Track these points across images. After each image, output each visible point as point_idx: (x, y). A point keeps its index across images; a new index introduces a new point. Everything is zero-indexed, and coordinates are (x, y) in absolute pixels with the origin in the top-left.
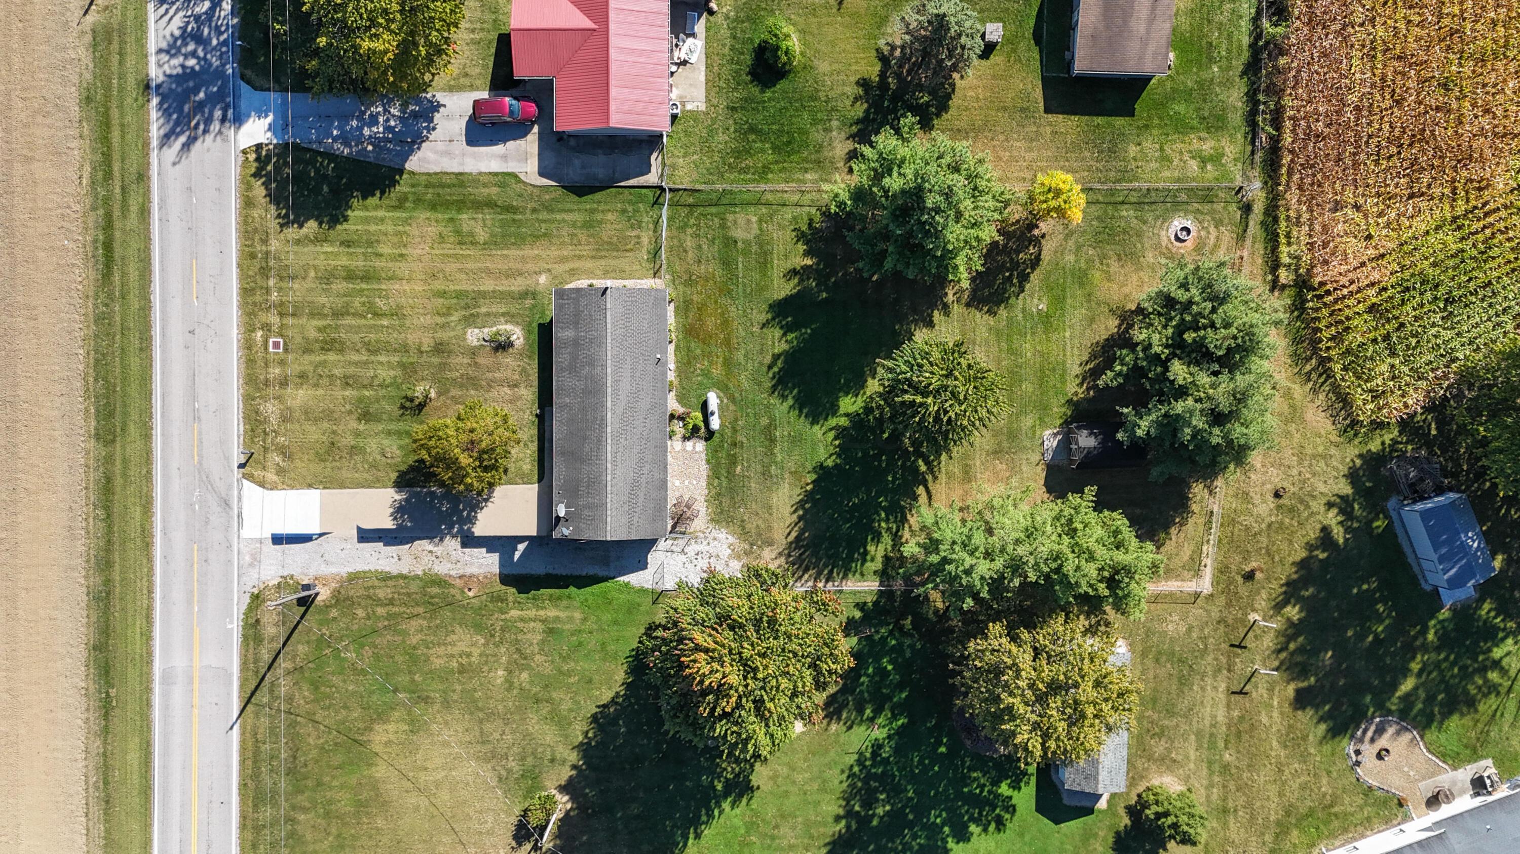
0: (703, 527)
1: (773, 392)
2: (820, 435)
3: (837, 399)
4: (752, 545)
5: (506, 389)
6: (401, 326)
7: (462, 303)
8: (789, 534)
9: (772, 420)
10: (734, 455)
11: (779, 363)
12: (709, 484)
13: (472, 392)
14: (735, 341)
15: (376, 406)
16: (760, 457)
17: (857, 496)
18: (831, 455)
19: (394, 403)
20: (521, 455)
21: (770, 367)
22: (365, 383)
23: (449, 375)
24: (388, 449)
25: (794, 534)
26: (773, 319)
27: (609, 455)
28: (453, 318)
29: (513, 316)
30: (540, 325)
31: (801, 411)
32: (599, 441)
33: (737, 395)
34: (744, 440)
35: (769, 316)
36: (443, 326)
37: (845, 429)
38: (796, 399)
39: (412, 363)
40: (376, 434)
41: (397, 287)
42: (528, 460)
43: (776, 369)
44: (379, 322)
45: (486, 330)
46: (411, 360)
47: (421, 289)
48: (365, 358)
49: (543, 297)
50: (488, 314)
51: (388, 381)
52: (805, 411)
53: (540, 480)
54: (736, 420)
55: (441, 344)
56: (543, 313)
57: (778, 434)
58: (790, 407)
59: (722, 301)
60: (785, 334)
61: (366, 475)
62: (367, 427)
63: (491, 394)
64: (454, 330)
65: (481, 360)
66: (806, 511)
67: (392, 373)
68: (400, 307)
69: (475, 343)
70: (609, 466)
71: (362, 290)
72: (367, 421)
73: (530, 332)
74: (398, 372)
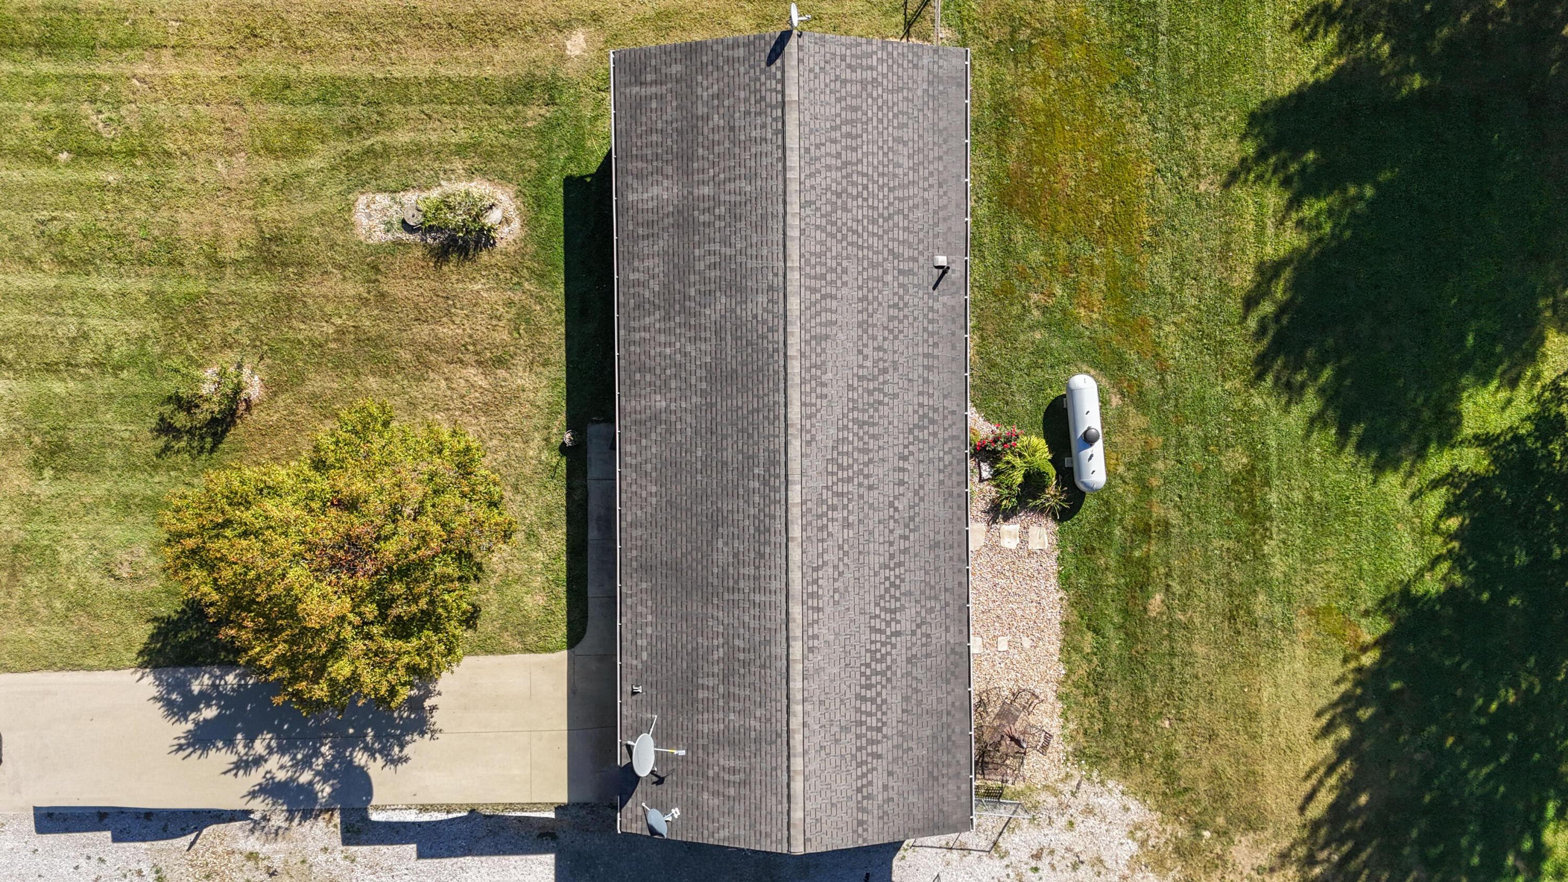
0: (1054, 776)
1: (1260, 377)
2: (1401, 500)
3: (1454, 395)
4: (1197, 827)
5: (471, 372)
6: (158, 186)
7: (340, 117)
8: (1310, 797)
9: (1258, 455)
10: (1143, 563)
11: (1279, 291)
12: (1069, 648)
13: (372, 382)
14: (1145, 221)
15: (87, 424)
16: (1220, 567)
17: (1516, 686)
18: (1436, 561)
19: (140, 416)
20: (518, 567)
21: (1250, 302)
22: (53, 355)
23: (303, 331)
24: (120, 555)
25: (1325, 798)
26: (1262, 155)
27: (796, 576)
28: (313, 163)
29: (489, 156)
30: (570, 183)
31: (1344, 433)
32: (762, 530)
33: (1150, 383)
34: (1174, 517)
35: (1250, 148)
36: (282, 187)
37: (1478, 481)
38: (1330, 396)
39: (192, 299)
40: (88, 509)
41: (143, 69)
42: (538, 581)
43: (1267, 308)
44: (91, 176)
45: (410, 198)
46: (191, 287)
47: (215, 74)
48: (51, 282)
49: (578, 98)
50: (418, 150)
51: (121, 350)
52: (1357, 430)
53: (574, 639)
54: (1148, 456)
55: (277, 239)
56: (578, 144)
57: (1273, 497)
58: (1312, 421)
59: (1108, 103)
60: (1295, 203)
61: (57, 633)
62: (58, 488)
63: (427, 388)
64: (315, 197)
65: (396, 288)
66: (1360, 729)
67: (134, 327)
68: (151, 129)
69: (379, 236)
70: (796, 610)
71: (40, 80)
72: (60, 472)
73: (539, 203)
74: (152, 324)
